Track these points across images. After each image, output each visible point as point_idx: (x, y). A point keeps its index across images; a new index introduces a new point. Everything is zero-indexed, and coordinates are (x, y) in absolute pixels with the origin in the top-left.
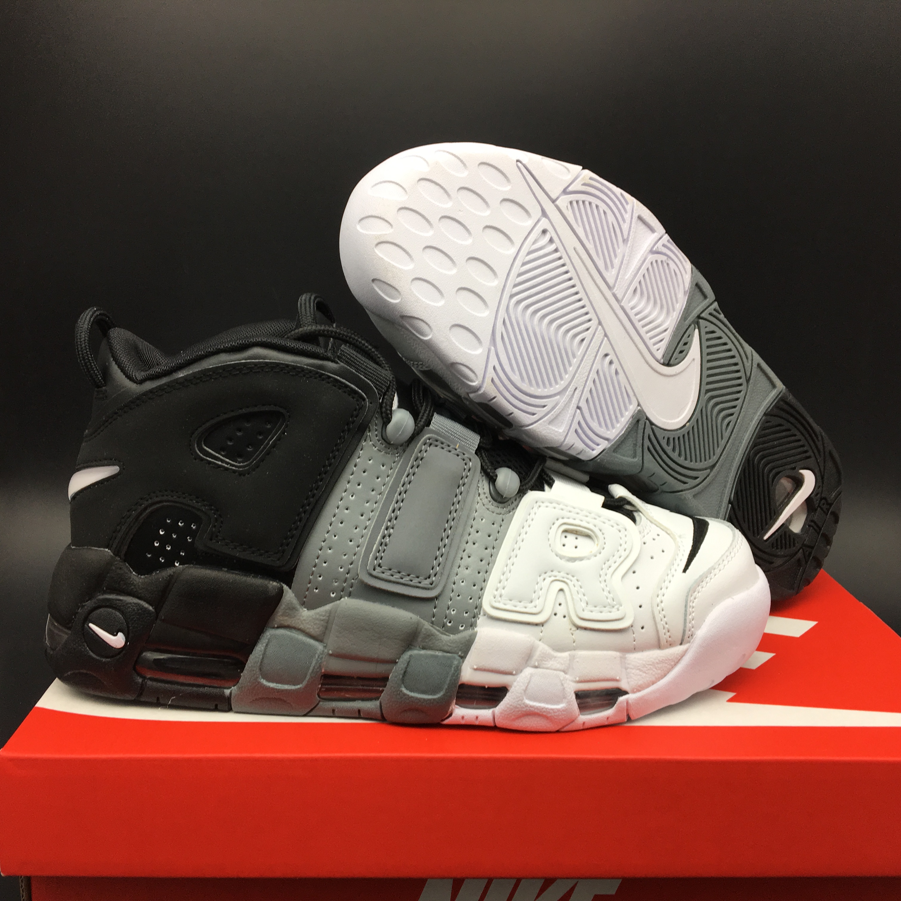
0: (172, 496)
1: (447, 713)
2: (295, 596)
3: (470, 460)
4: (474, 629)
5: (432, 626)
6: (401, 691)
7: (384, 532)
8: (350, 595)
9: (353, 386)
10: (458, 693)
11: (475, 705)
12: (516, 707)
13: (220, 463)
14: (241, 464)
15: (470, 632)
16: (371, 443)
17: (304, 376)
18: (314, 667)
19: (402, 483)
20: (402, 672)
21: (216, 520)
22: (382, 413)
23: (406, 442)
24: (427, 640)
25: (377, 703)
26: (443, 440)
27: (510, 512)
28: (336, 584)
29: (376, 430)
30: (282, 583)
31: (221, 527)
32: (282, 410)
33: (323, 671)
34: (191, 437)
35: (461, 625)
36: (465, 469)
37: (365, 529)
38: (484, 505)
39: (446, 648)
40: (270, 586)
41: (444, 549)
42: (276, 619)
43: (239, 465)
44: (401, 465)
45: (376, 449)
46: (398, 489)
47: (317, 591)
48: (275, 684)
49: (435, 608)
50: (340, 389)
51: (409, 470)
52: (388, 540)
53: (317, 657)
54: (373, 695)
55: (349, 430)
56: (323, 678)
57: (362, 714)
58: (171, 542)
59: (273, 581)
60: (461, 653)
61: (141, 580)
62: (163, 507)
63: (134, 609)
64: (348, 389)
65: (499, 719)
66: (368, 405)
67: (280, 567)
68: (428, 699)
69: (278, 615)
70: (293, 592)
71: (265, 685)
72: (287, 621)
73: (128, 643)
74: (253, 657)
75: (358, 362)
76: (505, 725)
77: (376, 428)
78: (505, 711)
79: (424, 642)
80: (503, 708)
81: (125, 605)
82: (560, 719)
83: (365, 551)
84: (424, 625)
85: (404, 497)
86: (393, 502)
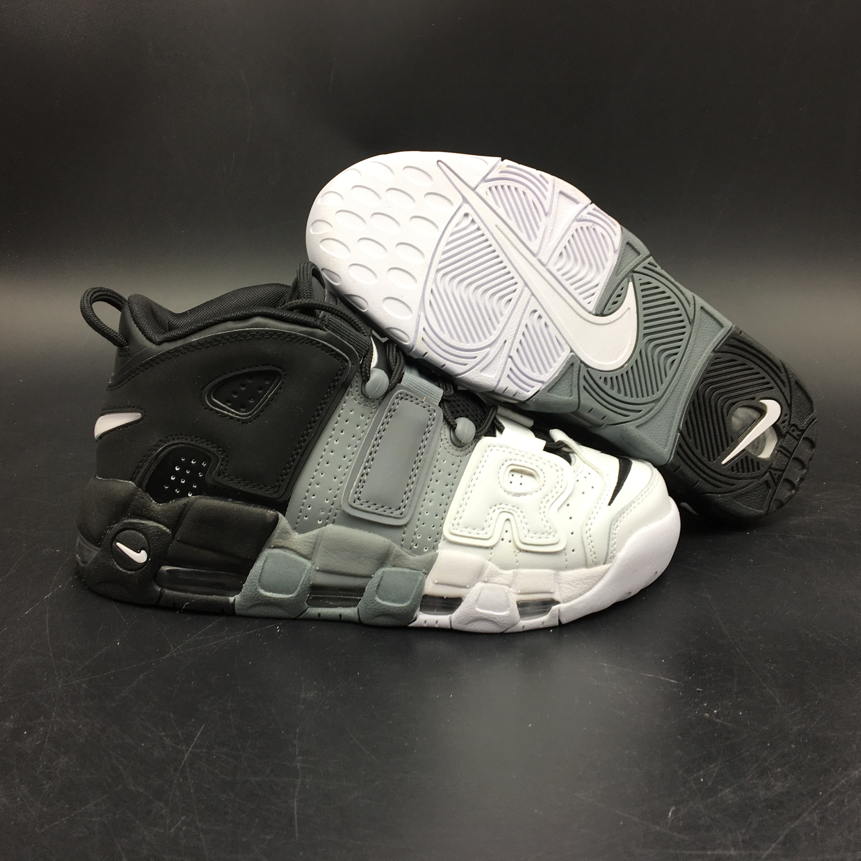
0: (186, 439)
1: (413, 618)
2: (289, 522)
3: (435, 411)
4: (435, 551)
5: (401, 548)
6: (375, 600)
7: (362, 471)
8: (334, 522)
9: (338, 350)
10: (422, 602)
11: (435, 612)
12: (469, 614)
13: (226, 413)
14: (244, 414)
15: (432, 553)
16: (352, 397)
17: (297, 342)
18: (304, 580)
19: (378, 430)
20: (377, 585)
21: (223, 459)
22: (362, 372)
23: (381, 396)
24: (397, 560)
25: (355, 609)
26: (412, 395)
27: (467, 455)
28: (322, 513)
29: (357, 387)
30: (277, 512)
31: (227, 465)
32: (278, 369)
33: (311, 583)
34: (203, 390)
35: (425, 548)
36: (430, 419)
37: (347, 468)
38: (445, 449)
39: (412, 566)
40: (268, 515)
41: (412, 486)
42: (272, 541)
43: (242, 414)
44: (377, 415)
45: (356, 402)
46: (375, 436)
47: (307, 518)
48: (271, 593)
49: (404, 534)
50: (327, 352)
51: (384, 420)
52: (366, 478)
53: (306, 572)
54: (353, 604)
55: (334, 386)
56: (311, 589)
57: (343, 618)
58: (185, 477)
59: (270, 510)
60: (425, 571)
61: (159, 508)
62: (178, 448)
63: (154, 532)
64: (334, 352)
65: (454, 623)
66: (350, 366)
67: (276, 499)
68: (398, 607)
69: (275, 537)
70: (287, 519)
71: (263, 594)
72: (282, 543)
73: (150, 559)
74: (253, 572)
75: (342, 329)
76: (460, 627)
77: (356, 385)
78: (460, 617)
79: (394, 561)
80: (458, 615)
81: (147, 528)
82: (504, 623)
83: (347, 486)
84: (395, 547)
85: (380, 442)
86: (370, 446)
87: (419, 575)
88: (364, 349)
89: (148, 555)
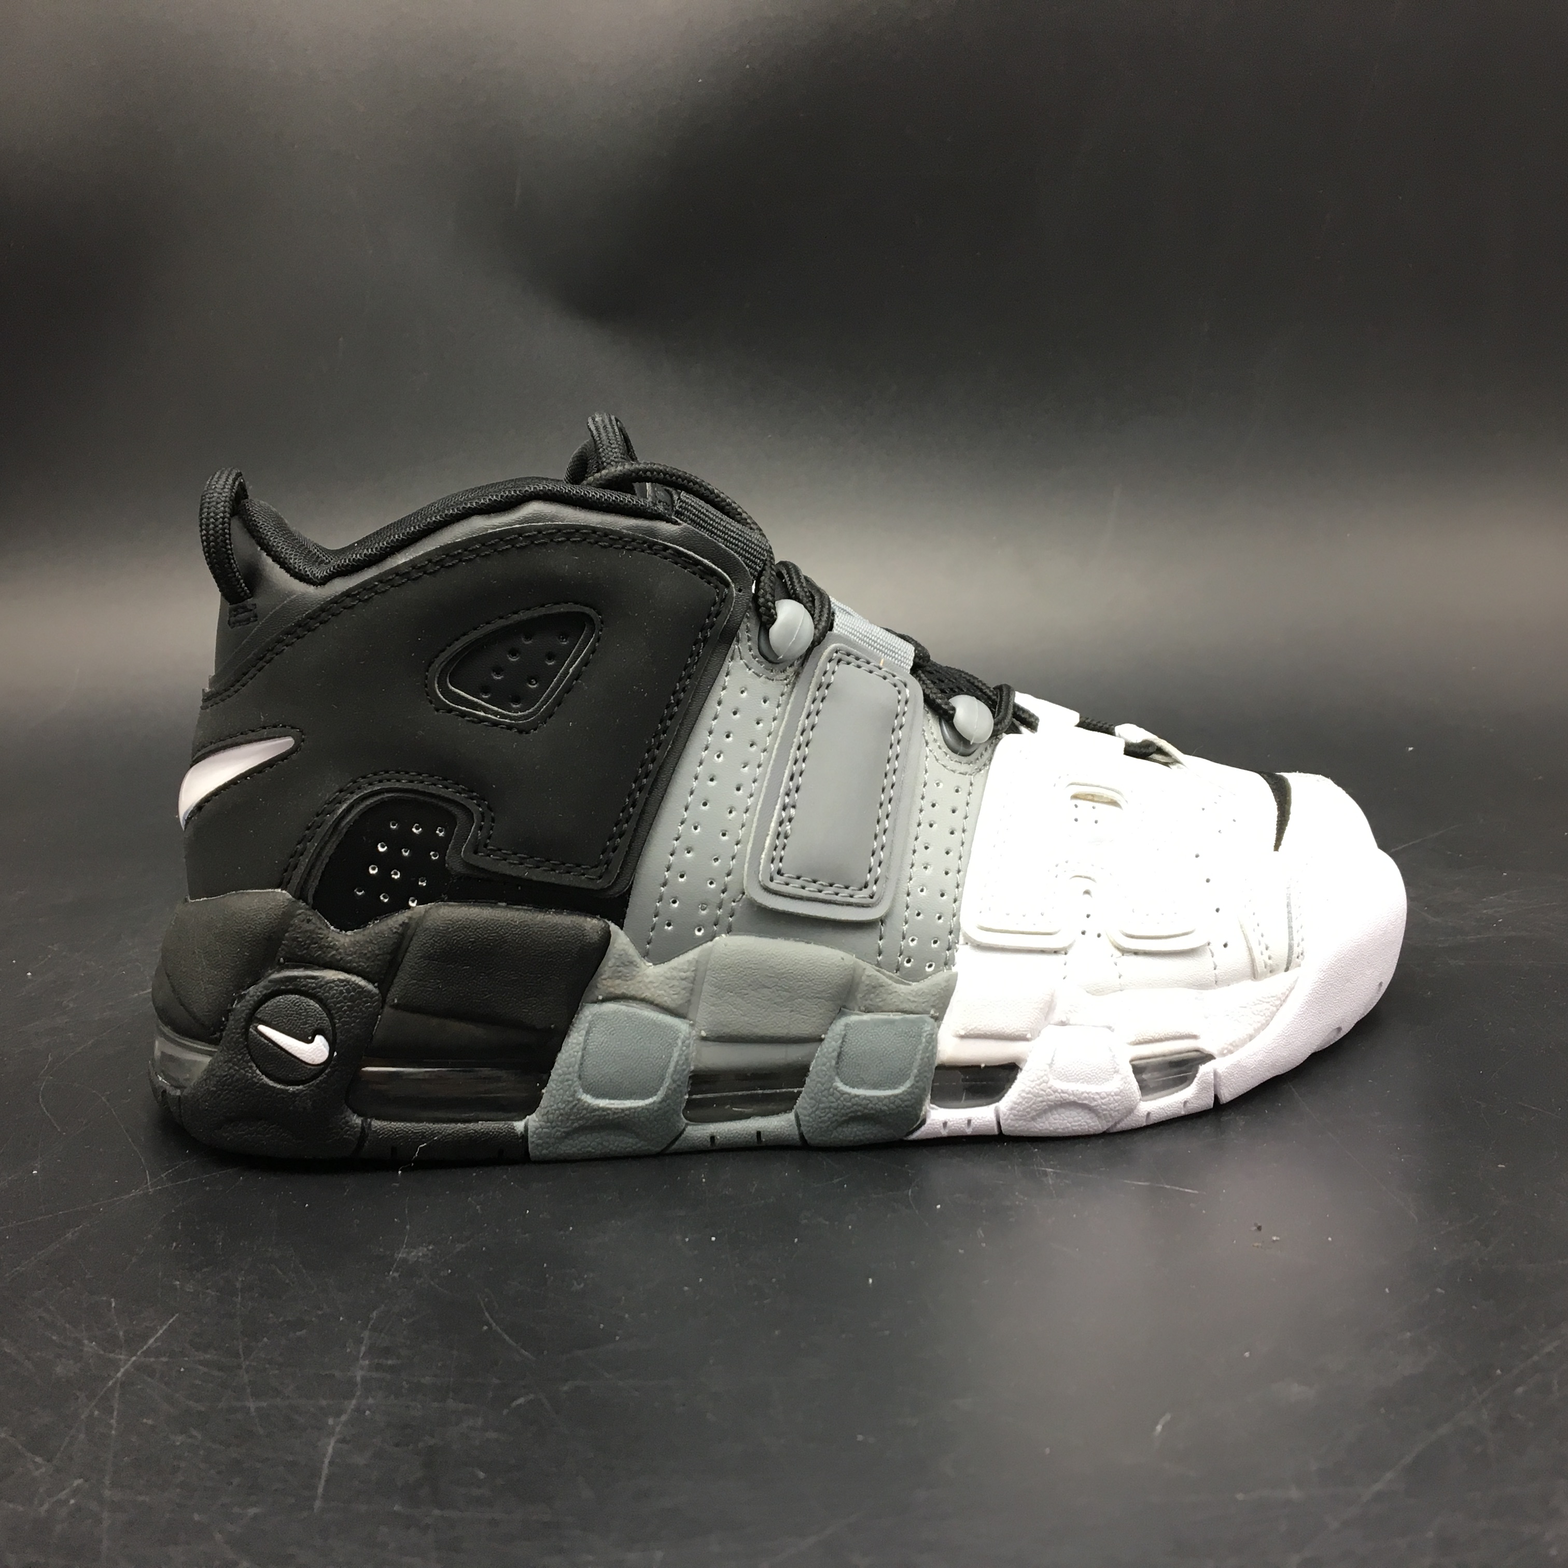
0: (398, 781)
1: (918, 1120)
2: (632, 941)
3: (906, 685)
4: (950, 969)
5: (878, 971)
6: (836, 1089)
7: (780, 815)
8: (729, 931)
9: (706, 561)
10: (933, 1082)
11: (963, 1101)
12: (1038, 1096)
13: (482, 714)
14: (520, 713)
15: (945, 974)
16: (742, 662)
17: (623, 547)
18: (676, 1062)
19: (800, 729)
20: (835, 1054)
21: (483, 816)
22: (757, 609)
23: (799, 659)
24: (872, 996)
25: (791, 1116)
26: (859, 653)
27: (980, 770)
28: (704, 912)
29: (749, 639)
30: (606, 920)
31: (491, 828)
32: (587, 610)
33: (692, 1068)
34: (428, 671)
35: (928, 964)
36: (899, 701)
37: (746, 812)
38: (937, 760)
39: (906, 1006)
40: (588, 927)
41: (884, 838)
42: (599, 986)
44: (795, 698)
45: (751, 672)
46: (795, 740)
47: (670, 928)
48: (607, 1101)
49: (880, 940)
50: (685, 568)
51: (810, 707)
52: (789, 827)
53: (680, 1044)
54: (782, 1104)
55: (705, 640)
56: (691, 1081)
57: (764, 1140)
58: (400, 864)
59: (590, 917)
60: (935, 1012)
61: (347, 940)
62: (383, 803)
63: (340, 992)
64: (699, 567)
65: (1006, 1120)
66: (735, 595)
67: (603, 890)
68: (885, 1097)
69: (603, 977)
70: (627, 934)
71: (589, 1105)
72: (621, 987)
73: (335, 1054)
74: (564, 1057)
75: (711, 519)
76: (1019, 1129)
77: (748, 636)
78: (1018, 1104)
79: (866, 1000)
80: (1015, 1100)
81: (323, 985)
82: (1111, 1110)
83: (752, 848)
84: (865, 969)
85: (807, 753)
86: (789, 763)
87: (924, 1022)
88: (759, 559)
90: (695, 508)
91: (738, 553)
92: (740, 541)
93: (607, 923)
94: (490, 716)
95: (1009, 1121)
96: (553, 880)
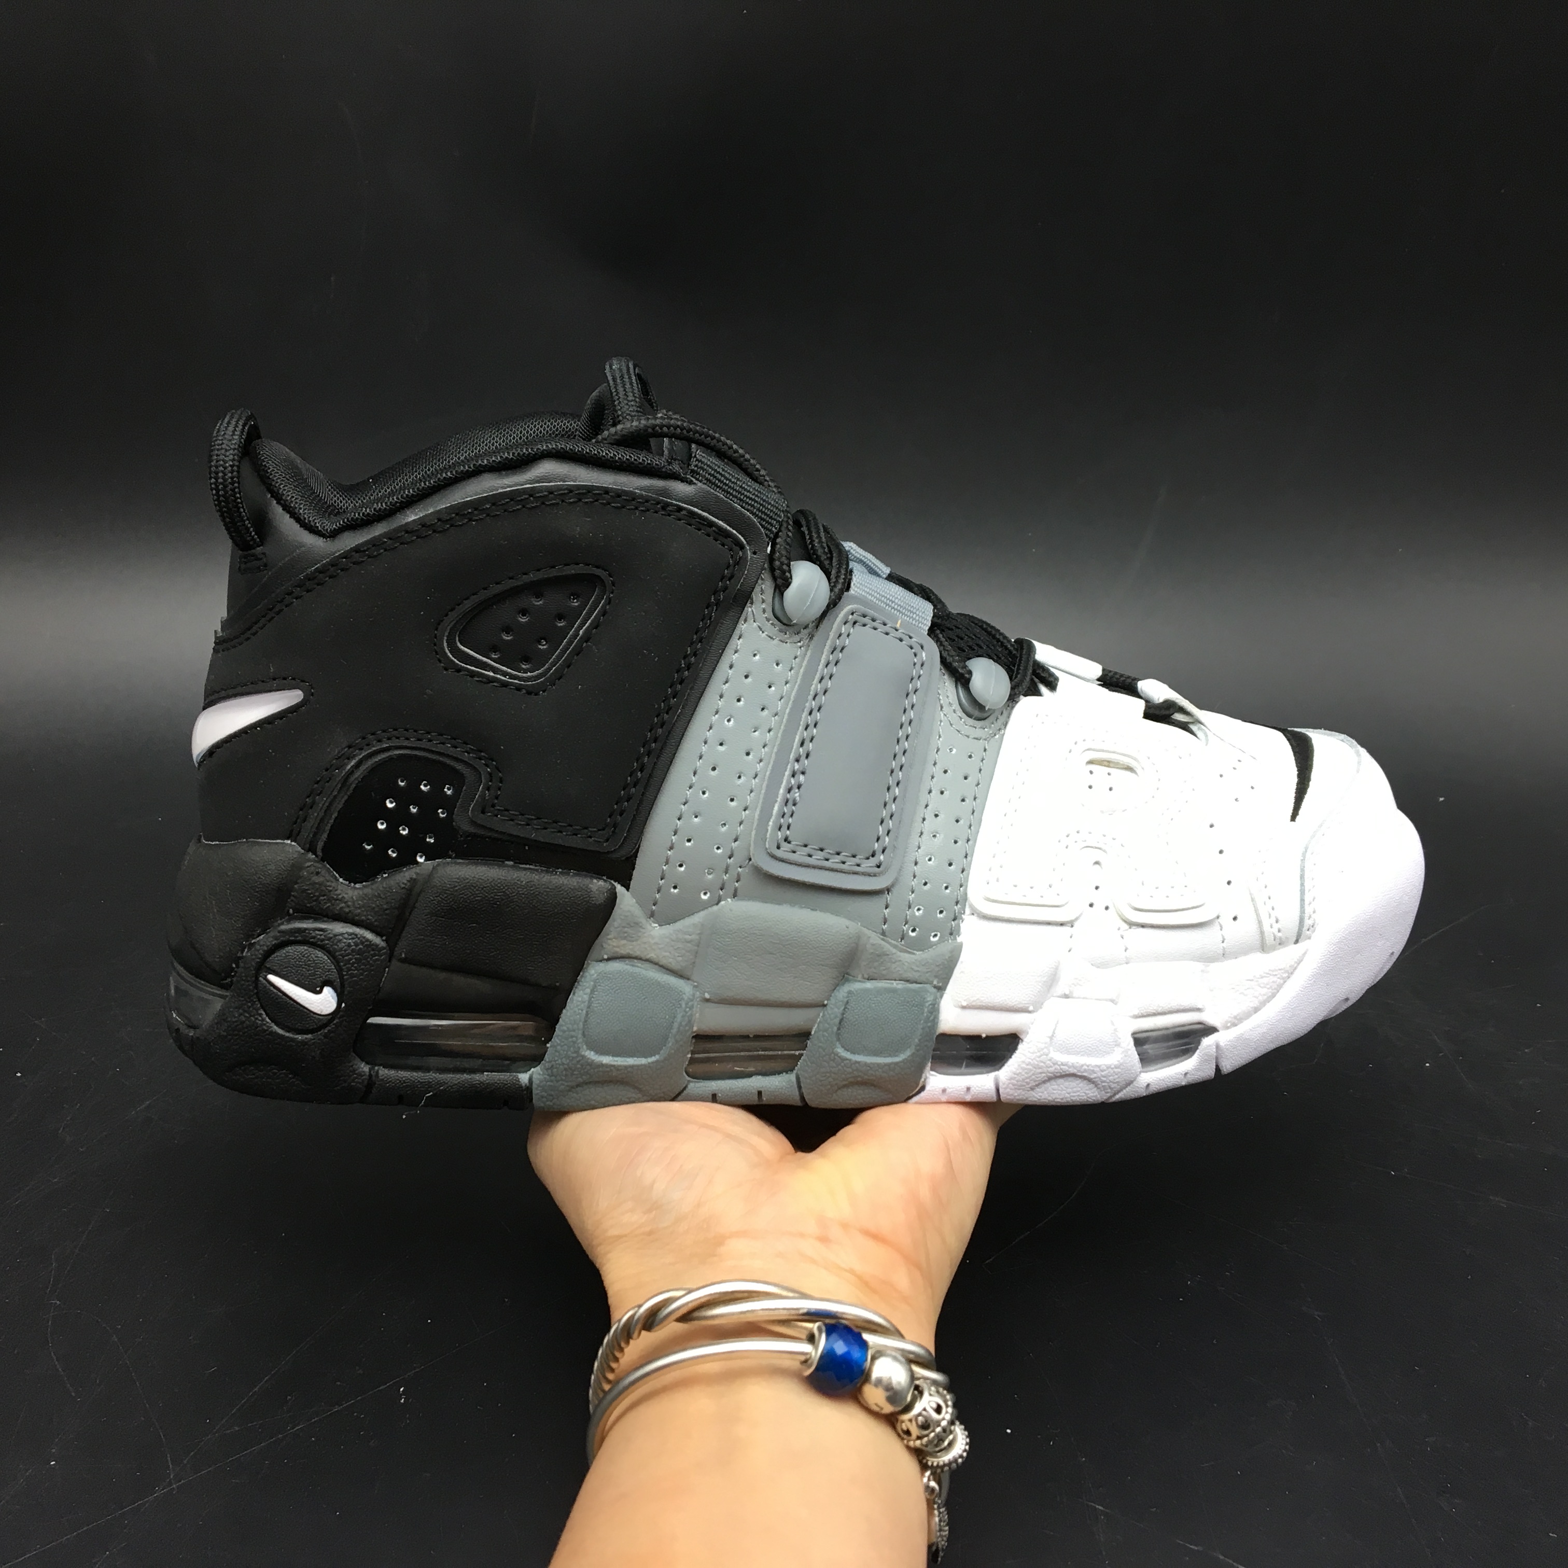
0: (407, 739)
1: (918, 1085)
2: (637, 902)
3: (922, 647)
4: (955, 939)
5: (883, 940)
6: (837, 1054)
7: (789, 782)
8: (735, 895)
10: (934, 1049)
11: (963, 1069)
12: (1036, 1067)
13: (491, 674)
15: (949, 944)
16: (755, 624)
17: (636, 508)
18: (680, 1024)
19: (812, 693)
20: (837, 1021)
21: (491, 776)
22: (773, 571)
23: (815, 620)
24: (876, 964)
25: (792, 1077)
26: (876, 615)
27: (995, 735)
28: (710, 877)
29: (763, 601)
30: (612, 882)
31: (499, 788)
33: (695, 1029)
34: (437, 629)
35: (933, 934)
36: (915, 664)
37: (755, 778)
38: (951, 725)
39: (910, 975)
40: (594, 889)
41: (894, 806)
42: (605, 945)
43: (525, 675)
44: (809, 661)
45: (764, 634)
46: (807, 704)
47: (676, 891)
48: (611, 1058)
49: (886, 908)
50: (699, 530)
51: (823, 670)
52: (797, 795)
53: (684, 1006)
54: (784, 1065)
55: (718, 604)
56: (694, 1041)
57: (765, 1099)
58: (408, 820)
59: (596, 878)
60: (938, 983)
61: (356, 893)
62: (391, 759)
63: (349, 943)
64: (714, 528)
65: (1005, 1088)
66: (749, 558)
67: (609, 853)
68: (886, 1065)
69: (609, 937)
70: (633, 896)
71: (593, 1061)
72: (626, 948)
73: (343, 1005)
74: (569, 1014)
75: (727, 479)
76: (1018, 1098)
77: (762, 599)
78: (1017, 1075)
79: (870, 968)
80: (1014, 1070)
81: (331, 938)
82: (1111, 1082)
83: (759, 816)
84: (870, 937)
85: (818, 718)
86: (801, 728)
87: (927, 992)
88: (775, 520)
89: (338, 996)
90: (711, 467)
91: (752, 513)
92: (756, 502)
93: (613, 885)
94: (499, 676)
95: (1008, 1090)
96: (560, 842)
